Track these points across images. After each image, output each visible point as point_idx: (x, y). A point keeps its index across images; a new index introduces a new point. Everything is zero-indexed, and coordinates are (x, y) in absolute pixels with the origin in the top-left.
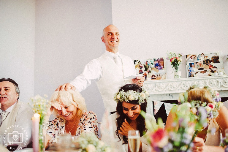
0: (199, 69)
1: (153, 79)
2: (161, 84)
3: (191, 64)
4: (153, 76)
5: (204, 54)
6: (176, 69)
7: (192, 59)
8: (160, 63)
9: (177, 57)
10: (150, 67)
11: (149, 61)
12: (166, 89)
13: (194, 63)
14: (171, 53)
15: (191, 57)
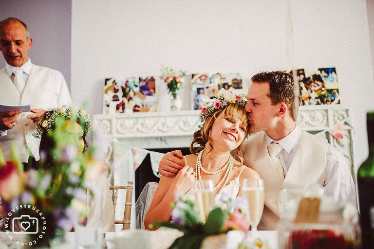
0: (212, 98)
1: (135, 111)
2: (147, 120)
3: (199, 89)
4: (136, 106)
5: (220, 75)
6: (174, 96)
7: (201, 80)
8: (149, 86)
9: (177, 75)
10: (131, 91)
11: (130, 81)
12: (155, 128)
13: (203, 89)
14: (166, 69)
15: (200, 77)
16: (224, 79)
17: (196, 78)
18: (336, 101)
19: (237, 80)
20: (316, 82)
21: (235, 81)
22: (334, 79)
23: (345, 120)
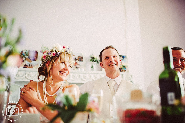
4: (26, 65)
10: (24, 57)
11: (24, 52)
12: (35, 77)
16: (74, 56)
18: (127, 71)
19: (80, 57)
22: (126, 61)
23: (131, 80)
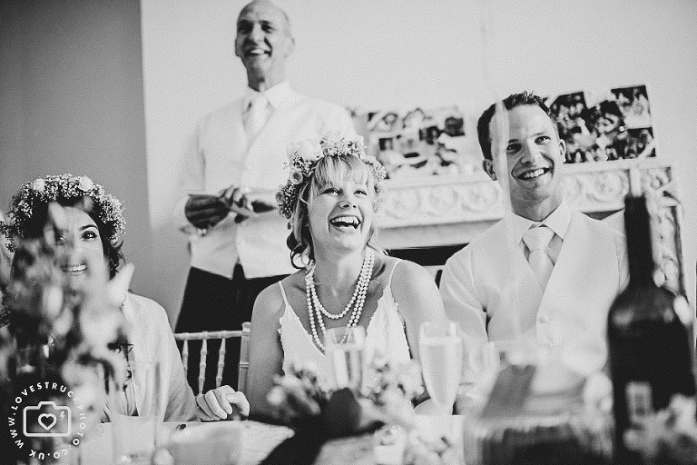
7: (386, 123)
15: (384, 118)
16: (430, 118)
17: (375, 119)
18: (648, 150)
19: (454, 119)
20: (607, 115)
21: (451, 123)
22: (642, 109)
23: (664, 189)
